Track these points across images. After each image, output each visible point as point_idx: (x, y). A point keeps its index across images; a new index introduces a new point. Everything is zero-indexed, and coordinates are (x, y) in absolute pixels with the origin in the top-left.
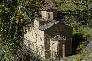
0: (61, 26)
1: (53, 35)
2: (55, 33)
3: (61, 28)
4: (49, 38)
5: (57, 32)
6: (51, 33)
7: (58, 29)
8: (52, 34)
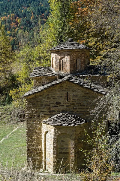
0: (73, 91)
1: (50, 112)
2: (55, 106)
3: (71, 94)
4: (39, 116)
5: (62, 104)
6: (46, 105)
7: (63, 97)
8: (48, 107)
